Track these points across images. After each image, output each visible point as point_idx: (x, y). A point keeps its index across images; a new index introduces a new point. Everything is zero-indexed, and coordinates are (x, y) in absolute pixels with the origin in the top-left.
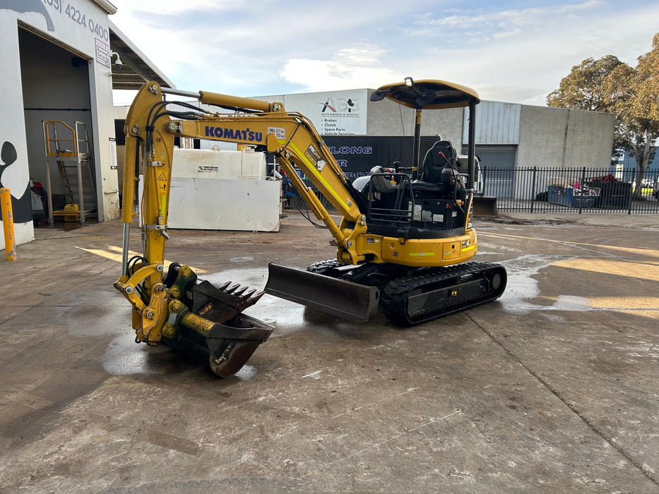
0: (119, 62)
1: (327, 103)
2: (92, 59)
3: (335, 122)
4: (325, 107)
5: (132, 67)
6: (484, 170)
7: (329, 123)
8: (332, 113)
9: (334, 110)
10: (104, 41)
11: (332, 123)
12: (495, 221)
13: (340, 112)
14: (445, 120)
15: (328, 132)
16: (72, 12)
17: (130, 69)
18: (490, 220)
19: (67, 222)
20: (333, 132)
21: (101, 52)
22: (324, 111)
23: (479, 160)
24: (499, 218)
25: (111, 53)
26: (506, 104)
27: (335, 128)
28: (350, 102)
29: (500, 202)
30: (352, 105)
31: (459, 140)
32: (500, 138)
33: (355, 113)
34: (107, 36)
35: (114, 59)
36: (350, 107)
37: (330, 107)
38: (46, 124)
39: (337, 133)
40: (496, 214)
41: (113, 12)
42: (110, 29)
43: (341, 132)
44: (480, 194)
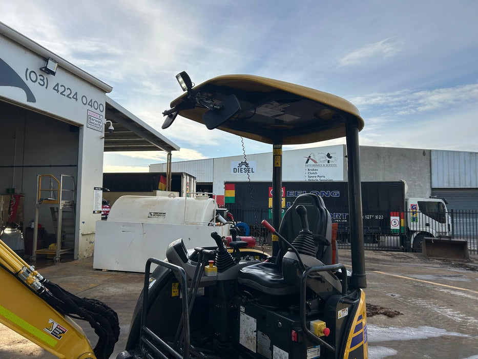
0: (112, 128)
1: (310, 157)
2: (83, 125)
3: (317, 172)
4: (308, 160)
5: (136, 133)
6: (452, 213)
7: (312, 172)
8: (314, 164)
9: (315, 162)
10: (100, 113)
11: (314, 172)
12: (466, 267)
13: (321, 163)
14: (413, 168)
15: (311, 179)
16: (61, 89)
17: (136, 135)
18: (460, 266)
19: (49, 259)
20: (313, 179)
21: (94, 120)
22: (307, 162)
23: (446, 203)
24: (472, 262)
25: (105, 121)
26: (471, 153)
27: (317, 175)
28: (328, 155)
29: (472, 240)
30: (330, 157)
31: (429, 184)
32: (468, 181)
33: (333, 163)
34: (103, 108)
35: (107, 126)
36: (329, 159)
37: (311, 159)
38: (40, 177)
39: (319, 179)
40: (468, 258)
41: (109, 91)
42: (107, 104)
43: (322, 178)
44: (448, 237)
